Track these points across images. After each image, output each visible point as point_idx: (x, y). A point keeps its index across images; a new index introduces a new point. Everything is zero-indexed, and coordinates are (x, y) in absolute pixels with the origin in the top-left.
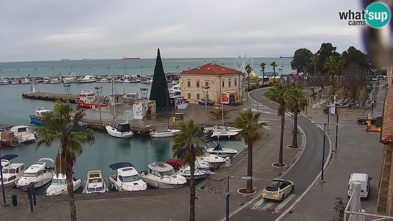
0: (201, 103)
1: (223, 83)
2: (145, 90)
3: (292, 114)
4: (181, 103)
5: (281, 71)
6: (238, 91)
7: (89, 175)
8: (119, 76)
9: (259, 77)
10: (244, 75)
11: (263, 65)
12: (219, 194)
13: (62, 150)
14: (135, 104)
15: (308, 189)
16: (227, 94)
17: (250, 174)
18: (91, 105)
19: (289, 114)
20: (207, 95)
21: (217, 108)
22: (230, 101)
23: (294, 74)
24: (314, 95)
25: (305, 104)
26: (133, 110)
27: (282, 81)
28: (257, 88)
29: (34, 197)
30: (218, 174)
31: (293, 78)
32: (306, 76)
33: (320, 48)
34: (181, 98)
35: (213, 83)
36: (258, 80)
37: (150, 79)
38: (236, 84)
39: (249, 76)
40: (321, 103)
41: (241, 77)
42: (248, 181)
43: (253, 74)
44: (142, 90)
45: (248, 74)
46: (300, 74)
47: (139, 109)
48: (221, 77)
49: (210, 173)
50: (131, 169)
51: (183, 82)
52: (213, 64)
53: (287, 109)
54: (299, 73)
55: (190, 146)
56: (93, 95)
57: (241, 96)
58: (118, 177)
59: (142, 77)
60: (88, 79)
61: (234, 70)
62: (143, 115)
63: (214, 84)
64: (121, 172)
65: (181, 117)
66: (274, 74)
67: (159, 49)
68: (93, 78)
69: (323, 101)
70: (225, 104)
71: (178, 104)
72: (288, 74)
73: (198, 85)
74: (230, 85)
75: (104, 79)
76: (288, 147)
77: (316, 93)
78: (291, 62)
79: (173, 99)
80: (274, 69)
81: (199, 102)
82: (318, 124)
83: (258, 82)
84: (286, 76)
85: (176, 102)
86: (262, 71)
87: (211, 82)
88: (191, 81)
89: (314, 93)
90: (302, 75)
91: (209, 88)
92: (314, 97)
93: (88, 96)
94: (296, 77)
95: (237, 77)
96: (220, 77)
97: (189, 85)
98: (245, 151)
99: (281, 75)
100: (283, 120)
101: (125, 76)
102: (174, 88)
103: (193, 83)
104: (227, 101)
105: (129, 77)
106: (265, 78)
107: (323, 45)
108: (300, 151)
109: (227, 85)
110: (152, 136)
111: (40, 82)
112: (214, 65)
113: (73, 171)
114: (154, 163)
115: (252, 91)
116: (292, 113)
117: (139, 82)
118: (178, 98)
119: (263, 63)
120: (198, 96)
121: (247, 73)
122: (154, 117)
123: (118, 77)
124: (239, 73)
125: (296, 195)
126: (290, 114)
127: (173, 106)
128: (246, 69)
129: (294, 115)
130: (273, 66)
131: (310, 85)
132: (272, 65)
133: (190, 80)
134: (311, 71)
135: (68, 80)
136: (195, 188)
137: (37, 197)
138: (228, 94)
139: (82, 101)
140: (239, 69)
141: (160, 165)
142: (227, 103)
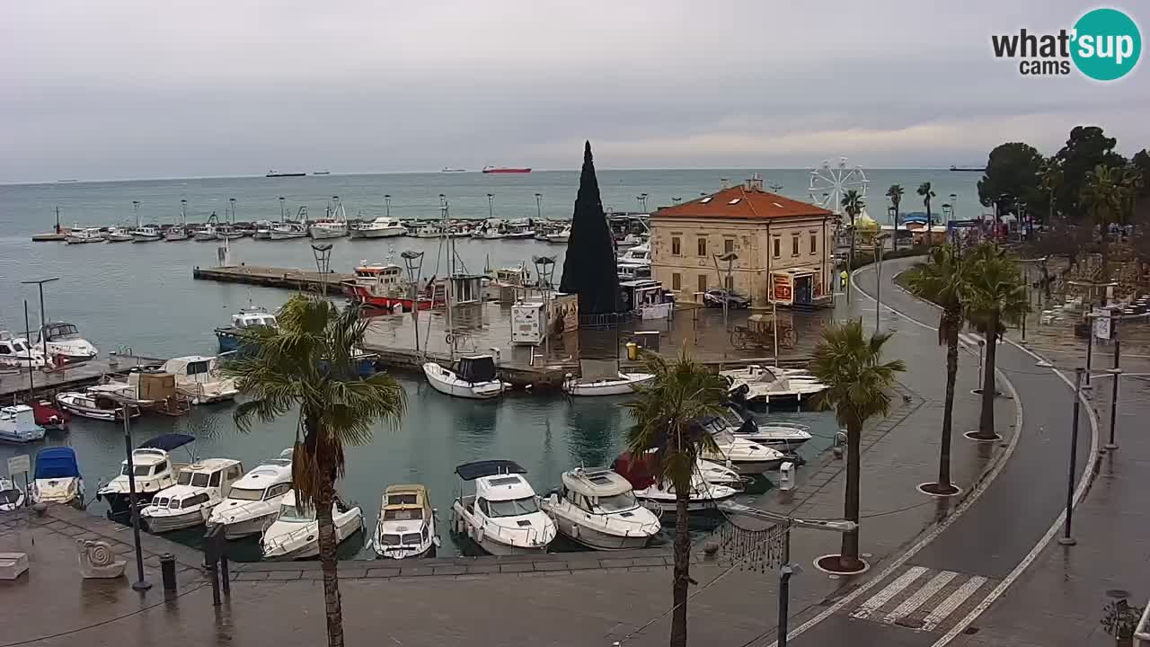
0: (712, 302)
1: (777, 242)
2: (548, 261)
3: (979, 338)
4: (653, 301)
5: (948, 209)
6: (819, 269)
7: (387, 498)
8: (472, 220)
9: (882, 227)
10: (837, 220)
11: (895, 192)
12: (761, 570)
13: (306, 434)
14: (519, 303)
15: (1025, 564)
16: (787, 277)
17: (852, 511)
18: (388, 302)
19: (969, 338)
20: (730, 280)
21: (757, 317)
22: (797, 297)
23: (987, 218)
24: (1045, 284)
25: (1018, 309)
26: (513, 320)
27: (950, 239)
28: (878, 260)
29: (225, 566)
30: (759, 513)
31: (985, 230)
32: (1023, 224)
33: (1067, 143)
34: (653, 286)
35: (746, 243)
36: (879, 235)
37: (563, 228)
38: (813, 248)
39: (853, 223)
40: (1067, 306)
41: (831, 228)
42: (845, 534)
43: (865, 218)
44: (540, 261)
45: (850, 219)
46: (1005, 219)
47: (528, 317)
48: (770, 227)
49: (733, 508)
50: (516, 480)
51: (659, 240)
52: (747, 188)
53: (966, 324)
54: (1002, 215)
55: (676, 427)
56: (395, 272)
57: (830, 280)
58: (476, 501)
59: (538, 225)
60: (386, 226)
61: (810, 205)
62: (541, 336)
63: (749, 247)
64: (486, 487)
65: (653, 341)
66: (927, 219)
67: (588, 144)
68: (399, 226)
69: (1073, 302)
70: (783, 306)
71: (642, 303)
72: (969, 219)
73: (702, 250)
74: (795, 251)
75: (429, 228)
76: (968, 435)
77: (1053, 278)
78: (980, 182)
79: (629, 289)
80: (926, 202)
81: (705, 300)
82: (1058, 370)
83: (878, 241)
84: (964, 224)
85: (638, 298)
86: (892, 208)
87: (742, 241)
88: (683, 239)
89: (1046, 276)
90: (1012, 222)
91: (736, 257)
92: (1047, 288)
93: (382, 273)
94: (993, 229)
95: (817, 226)
96: (768, 225)
97: (676, 249)
98: (837, 446)
99: (950, 222)
100: (952, 357)
101: (489, 220)
102: (634, 254)
103: (689, 244)
104: (788, 298)
105: (501, 225)
106: (900, 231)
107: (1077, 133)
108: (1003, 449)
109: (786, 248)
110: (571, 393)
111: (245, 235)
112: (750, 192)
113: (336, 494)
114: (576, 469)
115: (861, 270)
116: (982, 336)
117: (531, 237)
118: (644, 287)
119: (896, 184)
120: (702, 280)
121: (847, 215)
122: (572, 342)
123: (470, 223)
124: (822, 215)
125: (986, 579)
126: (972, 338)
127: (628, 310)
128: (845, 202)
129: (985, 342)
130: (925, 195)
131: (1033, 253)
132: (921, 192)
133: (677, 233)
134: (1039, 210)
135: (324, 231)
136: (688, 553)
137: (232, 566)
138: (792, 277)
139: (363, 289)
140: (825, 202)
141: (593, 475)
142: (786, 303)
